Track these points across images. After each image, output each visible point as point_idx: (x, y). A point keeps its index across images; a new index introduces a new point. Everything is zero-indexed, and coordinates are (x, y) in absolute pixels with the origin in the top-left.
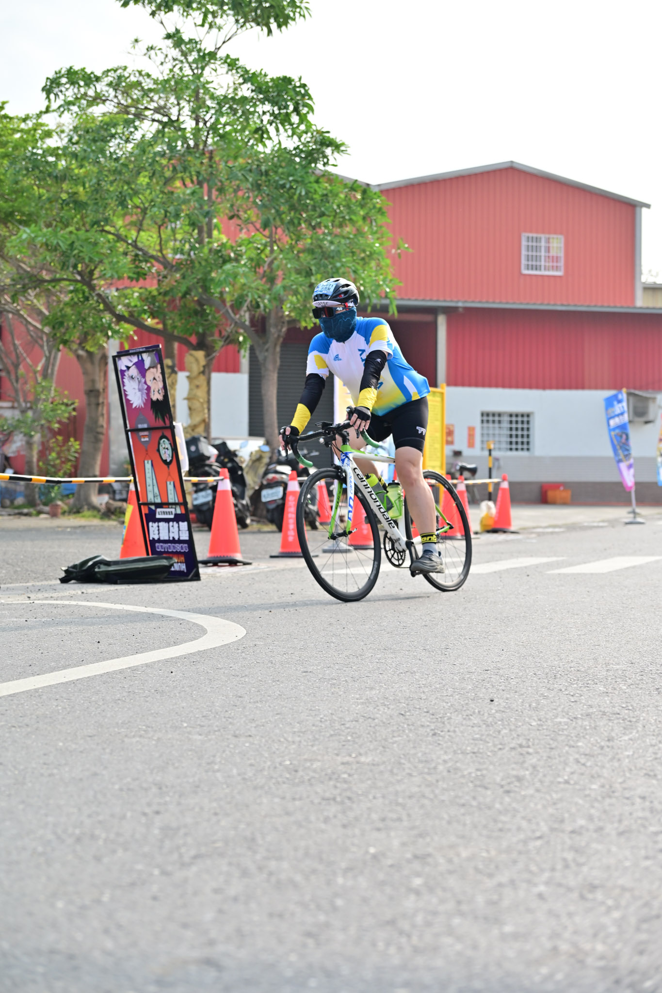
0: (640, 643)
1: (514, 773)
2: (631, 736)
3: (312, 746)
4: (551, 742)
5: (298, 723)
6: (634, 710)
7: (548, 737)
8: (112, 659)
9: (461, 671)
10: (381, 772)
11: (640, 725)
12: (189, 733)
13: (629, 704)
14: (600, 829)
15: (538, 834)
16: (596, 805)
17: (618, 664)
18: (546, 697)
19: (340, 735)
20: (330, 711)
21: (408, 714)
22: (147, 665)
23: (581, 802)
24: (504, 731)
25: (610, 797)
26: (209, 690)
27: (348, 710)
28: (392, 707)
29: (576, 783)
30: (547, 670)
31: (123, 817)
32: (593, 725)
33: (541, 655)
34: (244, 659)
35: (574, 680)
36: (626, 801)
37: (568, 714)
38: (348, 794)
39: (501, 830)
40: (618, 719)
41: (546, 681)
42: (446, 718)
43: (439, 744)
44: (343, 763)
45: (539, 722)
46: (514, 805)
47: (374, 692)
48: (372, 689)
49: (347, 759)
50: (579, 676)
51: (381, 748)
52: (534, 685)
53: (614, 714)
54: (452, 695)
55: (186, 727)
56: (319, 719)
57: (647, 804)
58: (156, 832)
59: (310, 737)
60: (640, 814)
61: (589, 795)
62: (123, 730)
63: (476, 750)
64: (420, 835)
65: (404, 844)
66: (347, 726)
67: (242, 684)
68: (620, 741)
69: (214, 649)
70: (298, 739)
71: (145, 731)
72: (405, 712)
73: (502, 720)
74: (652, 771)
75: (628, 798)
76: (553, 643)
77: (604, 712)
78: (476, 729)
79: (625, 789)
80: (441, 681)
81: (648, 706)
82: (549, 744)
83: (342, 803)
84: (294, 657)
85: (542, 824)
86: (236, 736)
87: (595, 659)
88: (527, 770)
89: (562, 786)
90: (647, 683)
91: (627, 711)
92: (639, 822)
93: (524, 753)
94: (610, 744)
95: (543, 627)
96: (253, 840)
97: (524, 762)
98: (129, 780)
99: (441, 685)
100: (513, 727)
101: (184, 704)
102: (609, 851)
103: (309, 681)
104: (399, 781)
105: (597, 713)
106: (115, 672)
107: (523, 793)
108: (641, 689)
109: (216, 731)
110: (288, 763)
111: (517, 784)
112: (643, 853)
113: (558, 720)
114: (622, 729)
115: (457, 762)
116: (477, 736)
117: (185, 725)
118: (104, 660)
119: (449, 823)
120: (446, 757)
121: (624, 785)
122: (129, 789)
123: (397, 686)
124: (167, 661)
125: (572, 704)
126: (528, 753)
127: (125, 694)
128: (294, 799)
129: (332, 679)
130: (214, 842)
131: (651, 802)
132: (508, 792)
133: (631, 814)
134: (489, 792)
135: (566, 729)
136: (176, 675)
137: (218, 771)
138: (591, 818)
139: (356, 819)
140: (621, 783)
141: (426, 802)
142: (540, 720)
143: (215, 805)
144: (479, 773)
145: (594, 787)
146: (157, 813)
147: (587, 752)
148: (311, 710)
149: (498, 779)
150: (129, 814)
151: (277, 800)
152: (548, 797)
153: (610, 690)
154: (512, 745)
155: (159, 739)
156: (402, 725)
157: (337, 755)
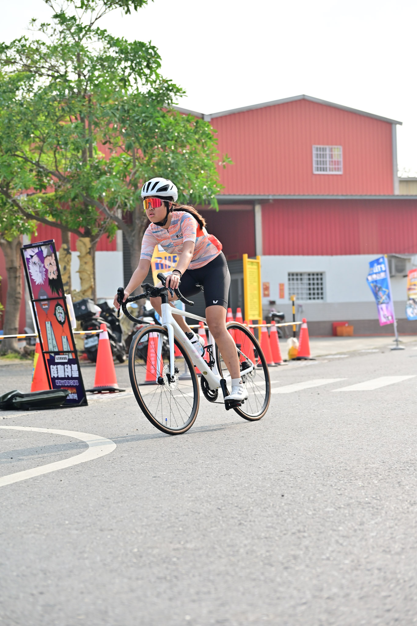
0: (391, 446)
1: (292, 553)
2: (376, 520)
3: (154, 536)
4: (321, 527)
5: (147, 518)
6: (380, 500)
7: (319, 524)
8: (20, 471)
9: (264, 472)
10: (200, 556)
11: (384, 512)
12: (69, 529)
13: (378, 495)
14: (347, 595)
15: (304, 601)
16: (347, 576)
17: (374, 463)
18: (320, 492)
19: (174, 527)
20: (169, 508)
21: (224, 508)
22: (44, 475)
23: (336, 574)
24: (289, 520)
25: (357, 569)
26: (86, 494)
27: (182, 507)
28: (213, 503)
29: (334, 559)
30: (324, 470)
31: (17, 598)
32: (351, 513)
33: (321, 458)
34: (113, 468)
35: (342, 477)
36: (367, 572)
37: (334, 505)
38: (176, 573)
39: (278, 598)
40: (369, 507)
41: (322, 478)
42: (249, 511)
43: (243, 532)
44: (174, 550)
45: (314, 512)
46: (290, 578)
47: (201, 491)
48: (200, 489)
49: (178, 546)
50: (345, 473)
51: (202, 537)
52: (314, 482)
53: (367, 503)
54: (255, 492)
55: (67, 524)
56: (161, 514)
57: (382, 574)
58: (39, 608)
59: (154, 529)
60: (376, 582)
61: (342, 569)
62: (23, 528)
63: (268, 536)
64: (223, 605)
65: (210, 612)
66: (180, 519)
67: (110, 488)
68: (369, 525)
69: (93, 460)
70: (144, 531)
71: (39, 528)
72: (222, 507)
73: (288, 511)
74: (388, 547)
75: (369, 570)
76: (330, 448)
77: (360, 502)
78: (269, 519)
79: (368, 563)
80: (249, 481)
81: (391, 496)
82: (319, 529)
83: (170, 581)
84: (148, 465)
85: (308, 593)
86: (101, 530)
87: (358, 460)
88: (301, 550)
89: (324, 562)
90: (392, 478)
91: (375, 501)
92: (375, 588)
93: (301, 536)
94: (361, 527)
95: (325, 435)
96: (106, 612)
97: (300, 544)
98: (24, 568)
99: (249, 484)
100: (295, 516)
101: (68, 506)
102: (352, 612)
103: (157, 484)
104: (212, 563)
105: (355, 503)
106: (21, 482)
107: (297, 568)
108: (388, 483)
109: (87, 527)
110: (136, 550)
111: (293, 561)
112: (375, 613)
113: (328, 509)
114: (371, 515)
115: (253, 545)
116: (270, 525)
117: (67, 522)
118: (14, 472)
119: (243, 594)
120: (246, 542)
121: (368, 560)
122: (24, 575)
123: (218, 486)
124: (58, 471)
125: (338, 497)
126: (304, 537)
127: (27, 499)
128: (137, 579)
129: (173, 482)
130: (79, 615)
131: (385, 572)
132: (286, 568)
133: (370, 582)
134: (273, 569)
135: (332, 517)
136: (64, 483)
137: (87, 558)
138: (342, 587)
139: (179, 593)
140: (366, 558)
141: (229, 578)
142: (315, 510)
143: (82, 585)
144: (268, 554)
145: (347, 562)
146: (41, 593)
147: (345, 534)
148: (156, 507)
149: (281, 558)
150: (21, 595)
151: (126, 580)
152: (314, 571)
153: (366, 485)
154: (293, 531)
155: (48, 534)
156: (218, 517)
157: (171, 543)
